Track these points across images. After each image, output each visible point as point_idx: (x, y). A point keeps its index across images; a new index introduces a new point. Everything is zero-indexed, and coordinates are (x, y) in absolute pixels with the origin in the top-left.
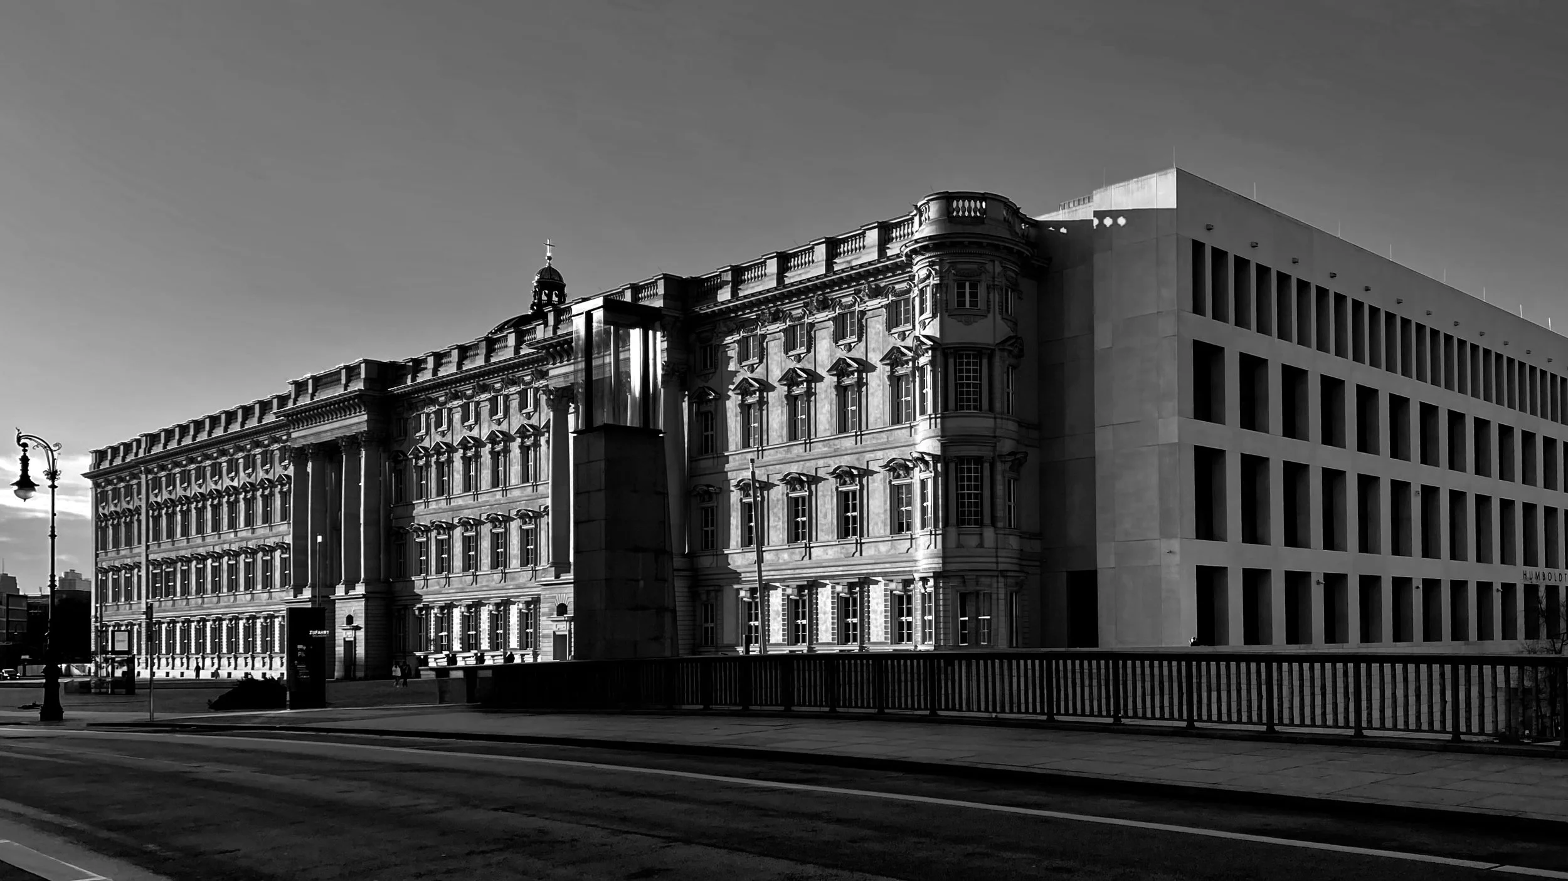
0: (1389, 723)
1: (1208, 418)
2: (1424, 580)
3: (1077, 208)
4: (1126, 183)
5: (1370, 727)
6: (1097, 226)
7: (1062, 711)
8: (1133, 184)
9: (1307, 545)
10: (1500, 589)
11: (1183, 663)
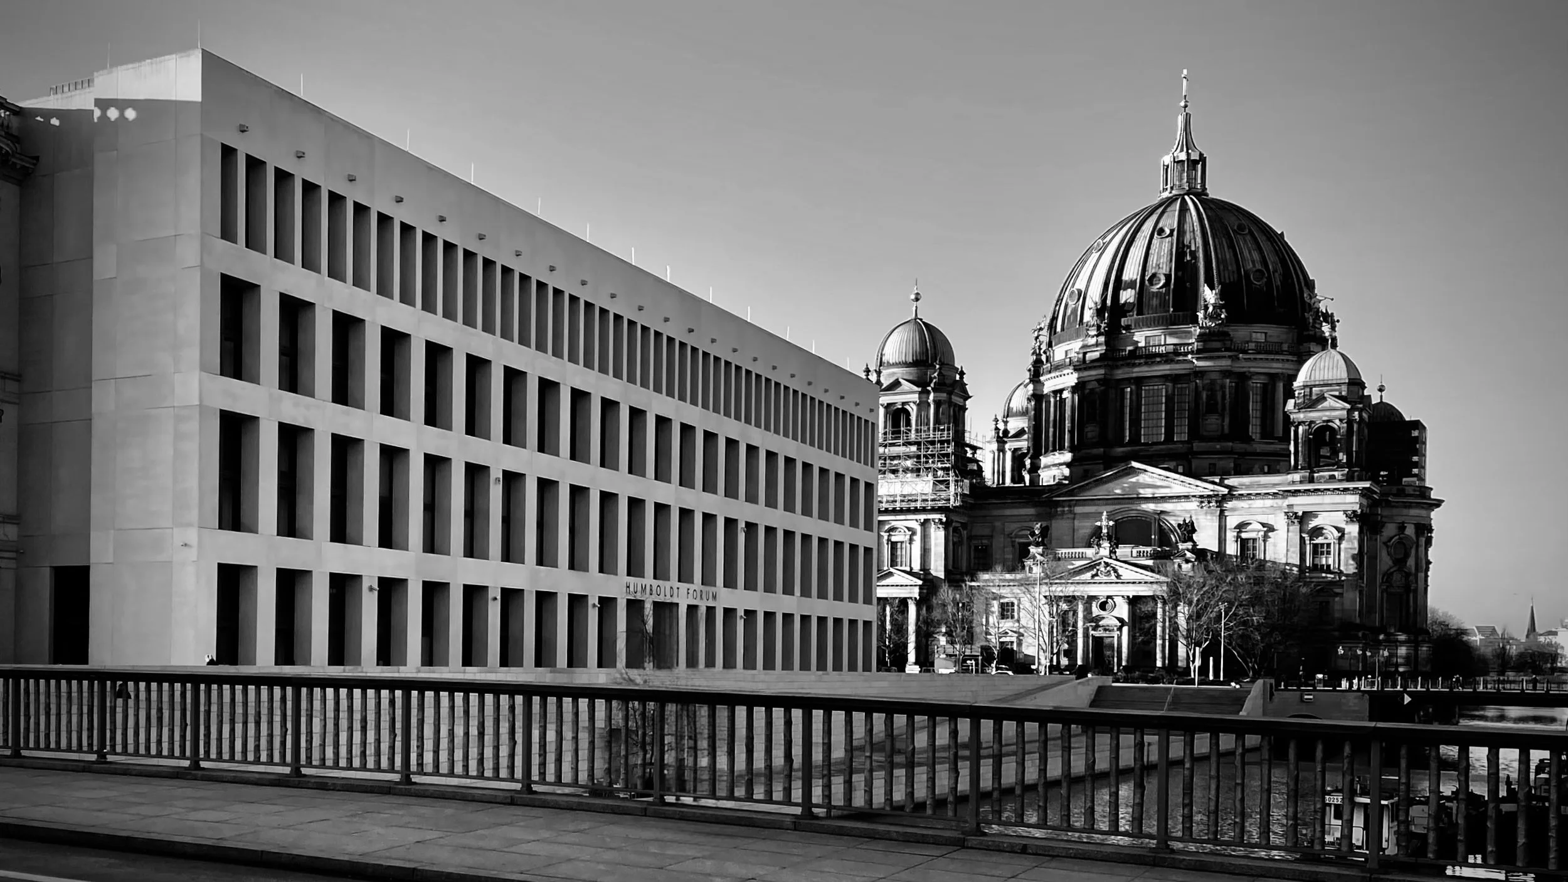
0: (444, 768)
1: (238, 374)
2: (502, 589)
3: (73, 93)
4: (137, 65)
5: (421, 772)
6: (99, 118)
7: (31, 745)
8: (146, 66)
9: (359, 542)
10: (597, 603)
11: (189, 686)
